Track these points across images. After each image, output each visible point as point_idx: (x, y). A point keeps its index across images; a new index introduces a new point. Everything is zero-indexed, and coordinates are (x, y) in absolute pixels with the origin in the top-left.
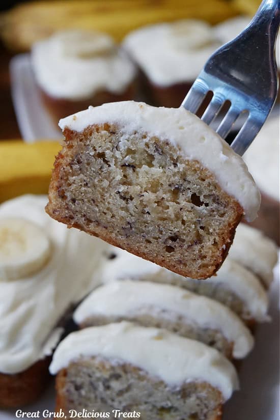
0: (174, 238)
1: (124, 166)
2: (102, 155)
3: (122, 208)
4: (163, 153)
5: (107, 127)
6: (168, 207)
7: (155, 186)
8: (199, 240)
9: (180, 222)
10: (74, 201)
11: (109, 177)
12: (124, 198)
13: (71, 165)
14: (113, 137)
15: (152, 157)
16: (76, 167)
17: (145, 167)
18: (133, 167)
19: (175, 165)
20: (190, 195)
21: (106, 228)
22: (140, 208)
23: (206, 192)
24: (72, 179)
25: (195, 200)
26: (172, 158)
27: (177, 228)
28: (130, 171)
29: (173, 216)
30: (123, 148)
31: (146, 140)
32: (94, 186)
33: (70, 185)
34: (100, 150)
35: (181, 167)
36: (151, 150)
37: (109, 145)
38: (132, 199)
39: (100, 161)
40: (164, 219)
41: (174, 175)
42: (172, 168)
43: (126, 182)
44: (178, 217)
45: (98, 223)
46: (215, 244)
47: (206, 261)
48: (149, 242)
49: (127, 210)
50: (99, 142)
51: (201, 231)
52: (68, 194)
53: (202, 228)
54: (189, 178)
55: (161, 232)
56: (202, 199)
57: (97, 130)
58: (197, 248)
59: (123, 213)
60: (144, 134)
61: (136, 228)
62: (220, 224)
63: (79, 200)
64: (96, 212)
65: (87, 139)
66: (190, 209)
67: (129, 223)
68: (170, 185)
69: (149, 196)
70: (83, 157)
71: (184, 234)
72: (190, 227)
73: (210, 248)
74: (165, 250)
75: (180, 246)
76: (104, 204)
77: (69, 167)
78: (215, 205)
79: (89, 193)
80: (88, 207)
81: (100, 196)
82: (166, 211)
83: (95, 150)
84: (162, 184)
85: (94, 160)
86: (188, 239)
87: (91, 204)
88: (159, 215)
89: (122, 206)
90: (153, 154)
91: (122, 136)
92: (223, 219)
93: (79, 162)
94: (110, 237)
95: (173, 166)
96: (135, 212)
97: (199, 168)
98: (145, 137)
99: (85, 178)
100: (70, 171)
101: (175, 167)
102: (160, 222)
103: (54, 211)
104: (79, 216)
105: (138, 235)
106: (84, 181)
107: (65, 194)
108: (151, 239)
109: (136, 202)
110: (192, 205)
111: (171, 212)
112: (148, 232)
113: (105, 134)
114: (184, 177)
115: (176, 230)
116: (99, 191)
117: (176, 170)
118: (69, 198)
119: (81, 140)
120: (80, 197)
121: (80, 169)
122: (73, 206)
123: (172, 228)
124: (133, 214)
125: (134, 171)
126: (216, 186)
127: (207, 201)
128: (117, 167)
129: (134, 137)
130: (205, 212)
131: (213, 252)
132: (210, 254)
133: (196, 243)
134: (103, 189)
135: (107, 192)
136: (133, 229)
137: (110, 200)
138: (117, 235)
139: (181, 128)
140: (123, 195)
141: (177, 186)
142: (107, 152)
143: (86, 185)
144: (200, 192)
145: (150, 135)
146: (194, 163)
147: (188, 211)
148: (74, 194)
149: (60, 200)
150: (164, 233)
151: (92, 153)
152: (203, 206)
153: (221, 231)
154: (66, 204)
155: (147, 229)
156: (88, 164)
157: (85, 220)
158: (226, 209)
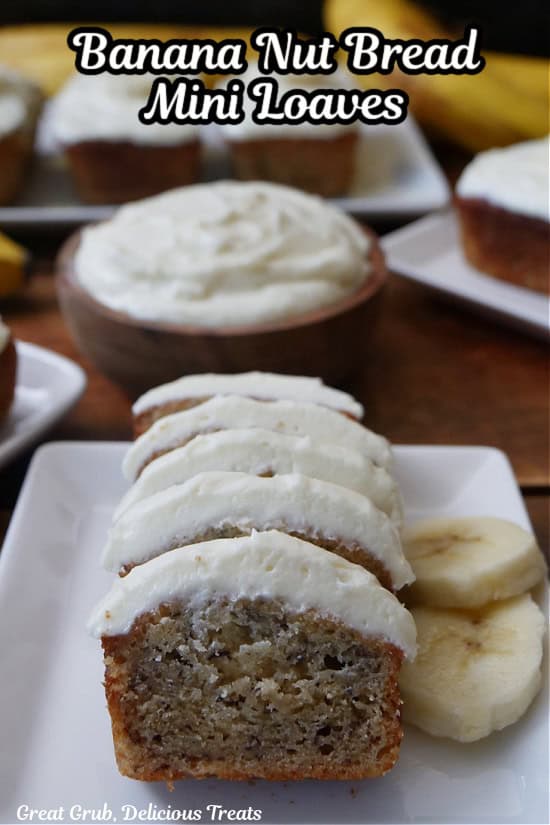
0: (325, 731)
1: (212, 658)
2: (175, 655)
3: (235, 721)
4: (260, 619)
5: (164, 610)
6: (298, 691)
7: (268, 668)
8: (360, 718)
9: (323, 704)
10: (158, 739)
11: (198, 682)
12: (232, 704)
13: (132, 687)
14: (181, 621)
15: (247, 630)
16: (142, 688)
17: (244, 647)
18: (227, 653)
19: (285, 627)
20: (322, 660)
21: (221, 759)
22: (261, 709)
23: (342, 648)
24: (143, 708)
25: (332, 663)
26: (276, 620)
27: (323, 714)
28: (226, 661)
29: (311, 701)
30: (200, 634)
31: (230, 608)
32: (181, 704)
33: (143, 718)
34: (168, 649)
35: (295, 628)
36: (242, 620)
37: (179, 636)
38: (242, 699)
39: (175, 663)
40: (301, 709)
41: (290, 641)
42: (282, 633)
43: (225, 679)
44: (319, 698)
45: (208, 758)
46: (385, 714)
47: (382, 744)
48: (292, 752)
49: (242, 719)
50: (162, 637)
51: (359, 705)
52: (145, 734)
53: (356, 699)
54: (312, 637)
55: (304, 730)
56: (340, 658)
57: (152, 620)
58: (362, 730)
59: (241, 727)
60: (223, 600)
61: (266, 740)
62: (379, 683)
63: (165, 735)
64: (199, 743)
65: (142, 640)
66: (330, 680)
67: (253, 737)
68: (289, 658)
69: (267, 686)
70: (146, 668)
71: (336, 719)
72: (340, 704)
73: (380, 724)
74: (320, 754)
75: (339, 738)
76: (207, 725)
77: (131, 693)
78: (362, 660)
79: (177, 718)
80: (184, 740)
81: (195, 716)
82: (299, 696)
83: (160, 651)
84: (276, 662)
85: (163, 667)
86: (346, 722)
87: (187, 734)
88: (292, 706)
89: (234, 717)
90: (246, 624)
91: (192, 615)
92: (380, 674)
93: (144, 679)
94: (235, 771)
95: (282, 631)
96: (254, 717)
97: (320, 619)
98: (225, 604)
99: (163, 699)
100: (136, 697)
101: (285, 630)
102: (296, 716)
103: (136, 768)
104: (176, 759)
105: (274, 750)
106: (163, 703)
107: (142, 735)
108: (295, 747)
109: (251, 701)
110: (332, 671)
111: (305, 696)
112: (286, 740)
113: (167, 622)
114: (303, 638)
115: (324, 718)
116: (191, 709)
117: (290, 635)
118: (150, 739)
119: (133, 645)
120: (166, 730)
121: (150, 689)
122: (162, 748)
123: (316, 718)
124: (254, 720)
125: (230, 658)
126: (353, 634)
127: (348, 658)
128: (203, 664)
129: (211, 611)
130: (353, 674)
131: (386, 727)
132: (384, 732)
133: (359, 724)
134: (196, 703)
135: (203, 706)
136: (263, 743)
137: (213, 716)
138: (243, 764)
139: (269, 568)
140: (228, 700)
141: (299, 657)
142: (181, 648)
143: (168, 708)
144: (335, 651)
145: (234, 599)
146: (309, 614)
147: (328, 683)
148: (156, 730)
149: (137, 748)
150: (308, 729)
151: (158, 659)
152: (346, 668)
153: (386, 693)
154: (150, 750)
155: (282, 734)
156: (159, 676)
157: (186, 761)
158: (380, 659)
